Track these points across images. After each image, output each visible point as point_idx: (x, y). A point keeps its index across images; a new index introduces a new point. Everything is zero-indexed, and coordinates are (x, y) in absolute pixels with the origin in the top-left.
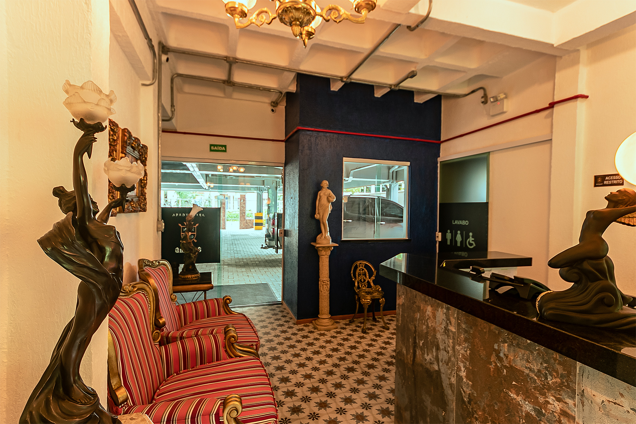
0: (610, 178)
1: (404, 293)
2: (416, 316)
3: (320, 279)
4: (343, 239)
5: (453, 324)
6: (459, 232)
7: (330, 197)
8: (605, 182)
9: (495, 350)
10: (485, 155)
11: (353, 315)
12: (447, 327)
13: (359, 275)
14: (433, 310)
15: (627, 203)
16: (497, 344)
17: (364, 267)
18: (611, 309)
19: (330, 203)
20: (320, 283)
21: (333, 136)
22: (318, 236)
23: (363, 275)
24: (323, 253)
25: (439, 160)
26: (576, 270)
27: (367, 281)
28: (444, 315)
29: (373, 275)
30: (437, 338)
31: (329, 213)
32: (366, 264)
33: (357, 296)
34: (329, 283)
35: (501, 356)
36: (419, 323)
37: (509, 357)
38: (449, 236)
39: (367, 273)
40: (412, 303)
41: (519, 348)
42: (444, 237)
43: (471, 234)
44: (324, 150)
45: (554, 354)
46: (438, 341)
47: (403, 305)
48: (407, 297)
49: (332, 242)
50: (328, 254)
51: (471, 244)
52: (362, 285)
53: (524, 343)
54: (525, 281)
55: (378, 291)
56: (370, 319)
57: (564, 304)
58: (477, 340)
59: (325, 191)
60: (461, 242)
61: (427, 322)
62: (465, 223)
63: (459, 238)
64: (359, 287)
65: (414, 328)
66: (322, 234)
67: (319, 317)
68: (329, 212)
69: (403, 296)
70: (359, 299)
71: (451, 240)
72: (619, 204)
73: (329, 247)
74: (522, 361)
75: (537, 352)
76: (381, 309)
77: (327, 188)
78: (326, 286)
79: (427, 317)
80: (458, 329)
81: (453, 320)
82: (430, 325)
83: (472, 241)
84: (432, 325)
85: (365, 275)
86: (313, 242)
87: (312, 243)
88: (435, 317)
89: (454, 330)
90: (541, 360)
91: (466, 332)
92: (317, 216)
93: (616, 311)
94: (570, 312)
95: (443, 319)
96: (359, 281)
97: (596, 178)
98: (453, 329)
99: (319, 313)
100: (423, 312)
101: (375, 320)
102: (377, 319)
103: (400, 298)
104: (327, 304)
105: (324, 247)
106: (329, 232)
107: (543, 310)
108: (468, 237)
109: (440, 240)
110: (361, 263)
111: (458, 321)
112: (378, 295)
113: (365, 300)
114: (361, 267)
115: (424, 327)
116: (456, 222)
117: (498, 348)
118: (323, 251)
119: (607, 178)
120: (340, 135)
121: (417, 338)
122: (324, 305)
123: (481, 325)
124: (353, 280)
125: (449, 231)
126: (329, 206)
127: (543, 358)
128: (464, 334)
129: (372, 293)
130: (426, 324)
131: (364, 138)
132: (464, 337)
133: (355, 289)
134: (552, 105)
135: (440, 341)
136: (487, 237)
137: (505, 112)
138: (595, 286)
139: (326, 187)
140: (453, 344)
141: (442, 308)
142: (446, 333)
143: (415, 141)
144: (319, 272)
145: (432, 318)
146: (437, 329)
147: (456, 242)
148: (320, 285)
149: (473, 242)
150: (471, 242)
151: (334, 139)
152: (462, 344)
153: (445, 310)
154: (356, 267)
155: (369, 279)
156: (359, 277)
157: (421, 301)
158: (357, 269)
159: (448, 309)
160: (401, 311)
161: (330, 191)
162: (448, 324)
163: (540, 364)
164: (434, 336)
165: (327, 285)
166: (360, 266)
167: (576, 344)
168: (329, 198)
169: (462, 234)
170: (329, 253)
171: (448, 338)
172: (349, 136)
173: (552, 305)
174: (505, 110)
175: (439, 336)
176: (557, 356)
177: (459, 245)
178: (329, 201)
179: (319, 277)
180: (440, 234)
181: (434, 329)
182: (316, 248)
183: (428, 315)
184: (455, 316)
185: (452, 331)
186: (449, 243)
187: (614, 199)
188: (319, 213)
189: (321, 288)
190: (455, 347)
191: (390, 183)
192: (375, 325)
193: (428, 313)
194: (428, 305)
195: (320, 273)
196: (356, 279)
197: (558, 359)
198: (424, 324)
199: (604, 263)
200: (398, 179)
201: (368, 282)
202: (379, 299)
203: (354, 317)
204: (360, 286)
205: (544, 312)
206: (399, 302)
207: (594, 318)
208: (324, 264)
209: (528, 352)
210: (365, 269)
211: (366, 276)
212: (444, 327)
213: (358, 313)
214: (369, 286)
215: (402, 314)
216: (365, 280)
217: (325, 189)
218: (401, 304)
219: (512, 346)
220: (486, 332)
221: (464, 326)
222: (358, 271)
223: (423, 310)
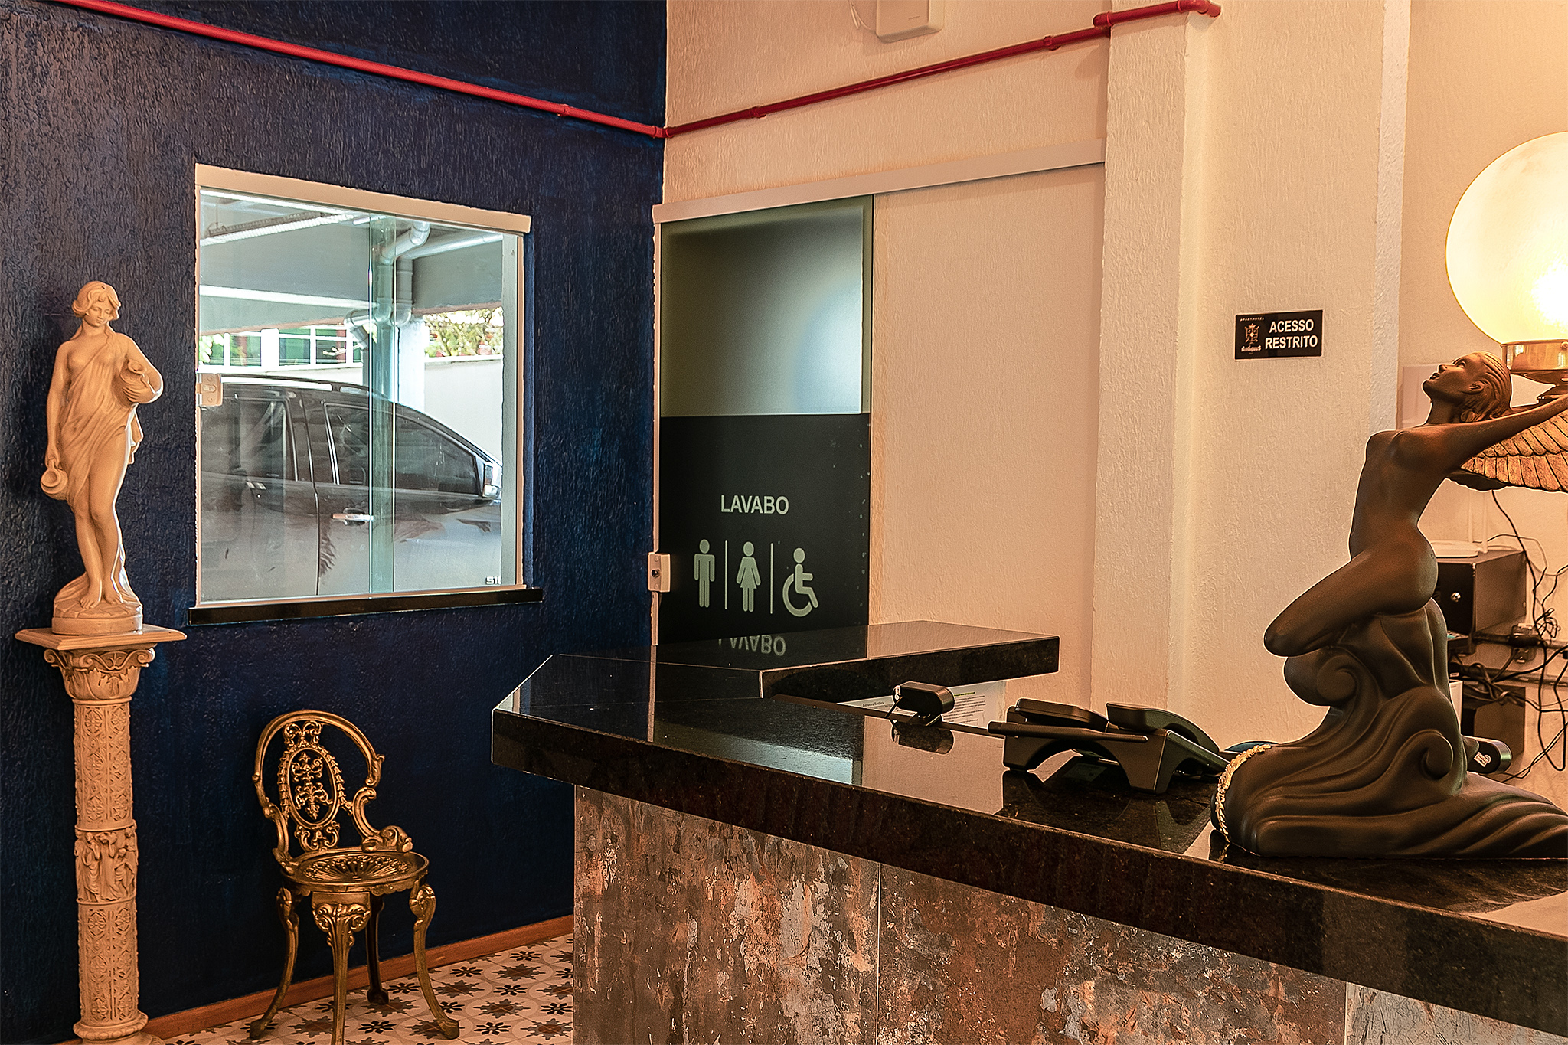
0: (1282, 326)
1: (614, 838)
2: (680, 934)
3: (79, 829)
4: (201, 604)
5: (860, 939)
6: (749, 548)
7: (135, 374)
8: (1270, 343)
9: (1044, 1017)
10: (858, 210)
11: (273, 992)
12: (836, 956)
13: (293, 785)
14: (763, 894)
15: (1486, 405)
16: (1055, 991)
17: (321, 743)
18: (1441, 784)
19: (134, 412)
20: (79, 848)
21: (135, 40)
22: (62, 593)
23: (314, 781)
24: (97, 681)
25: (659, 215)
26: (1344, 658)
27: (334, 812)
28: (821, 908)
29: (366, 776)
30: (791, 1014)
31: (127, 463)
32: (327, 728)
33: (288, 893)
34: (133, 843)
35: (1070, 1034)
36: (695, 966)
37: (1103, 1031)
38: (704, 566)
39: (337, 770)
40: (661, 878)
41: (1143, 986)
42: (683, 572)
43: (799, 555)
44: (81, 112)
45: (1271, 984)
46: (792, 1029)
47: (612, 893)
48: (630, 856)
49: (144, 622)
50: (123, 690)
51: (800, 601)
52: (313, 833)
53: (1158, 967)
54: (1150, 722)
55: (398, 854)
56: (356, 1001)
57: (1308, 787)
58: (969, 989)
59: (100, 342)
60: (760, 593)
61: (738, 956)
62: (771, 505)
63: (749, 575)
64: (296, 849)
65: (668, 995)
66: (89, 582)
67: (81, 1034)
68: (128, 459)
69: (611, 854)
70: (304, 907)
71: (716, 587)
72: (1467, 408)
73: (128, 650)
74: (1152, 1036)
75: (1207, 988)
76: (419, 938)
77: (112, 323)
78: (118, 863)
79: (737, 930)
80: (886, 960)
81: (861, 925)
82: (750, 965)
83: (806, 584)
84: (761, 965)
85: (326, 781)
86: (31, 625)
87: (26, 635)
88: (777, 925)
89: (864, 966)
90: (1222, 1018)
91: (921, 963)
92: (55, 483)
93: (1454, 792)
94: (1328, 817)
95: (815, 928)
96: (298, 817)
97: (1242, 323)
98: (860, 962)
99: (77, 1017)
100: (720, 912)
101: (378, 999)
102: (392, 996)
103: (592, 865)
104: (125, 959)
105: (100, 652)
106: (123, 571)
107: (1245, 824)
108: (786, 567)
109: (665, 586)
110: (301, 724)
111: (883, 925)
112: (400, 873)
113: (335, 906)
114: (303, 743)
115: (723, 978)
116: (738, 504)
117: (1059, 1004)
118: (96, 675)
119: (1273, 328)
120: (174, 40)
121: (686, 1035)
122: (111, 966)
123: (985, 923)
124: (267, 812)
125: (705, 545)
126: (129, 426)
127: (1230, 1009)
128: (911, 976)
129: (369, 867)
130: (731, 962)
131: (306, 72)
132: (910, 988)
133: (278, 857)
134: (1103, 27)
135: (798, 1027)
136: (866, 563)
137: (935, 31)
138: (1398, 709)
139: (108, 318)
140: (861, 1026)
141: (809, 879)
142: (827, 986)
143: (554, 113)
144: (73, 791)
145: (763, 934)
146: (785, 977)
147: (737, 592)
148: (78, 862)
149: (809, 591)
150: (800, 589)
151: (142, 58)
152: (902, 1020)
153: (823, 888)
154: (278, 746)
155: (349, 798)
156: (294, 794)
157: (706, 863)
158: (282, 755)
159: (838, 879)
160: (598, 927)
161: (125, 345)
162: (836, 947)
163: (1217, 1035)
164: (775, 1011)
165: (122, 857)
166: (297, 739)
167: (1376, 928)
168: (128, 379)
169: (760, 557)
170: (129, 681)
171: (839, 1007)
172: (229, 48)
173: (1273, 799)
174: (932, 22)
175: (794, 1006)
176: (1277, 988)
177: (748, 605)
178: (125, 398)
179: (73, 818)
180: (666, 558)
181: (773, 981)
182: (49, 658)
183: (742, 923)
184: (872, 905)
185: (857, 974)
186: (704, 600)
187: (1453, 391)
188: (63, 466)
189: (87, 878)
190: (872, 1038)
191: (385, 318)
192: (388, 1026)
193: (740, 911)
194: (741, 876)
195: (79, 794)
196: (282, 808)
197: (1282, 1003)
198: (723, 965)
199: (1425, 623)
200: (424, 296)
201: (344, 817)
202: (407, 894)
203: (274, 1005)
204: (305, 843)
205: (1249, 828)
206: (587, 883)
207: (1397, 824)
208: (102, 742)
209: (1173, 996)
210: (324, 752)
211: (329, 789)
212: (821, 961)
213: (293, 981)
214: (350, 835)
215: (603, 939)
216: (324, 810)
217: (98, 331)
218: (599, 890)
219: (1112, 987)
220: (1005, 952)
221: (910, 942)
222: (287, 766)
223: (716, 902)
